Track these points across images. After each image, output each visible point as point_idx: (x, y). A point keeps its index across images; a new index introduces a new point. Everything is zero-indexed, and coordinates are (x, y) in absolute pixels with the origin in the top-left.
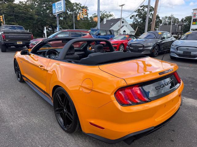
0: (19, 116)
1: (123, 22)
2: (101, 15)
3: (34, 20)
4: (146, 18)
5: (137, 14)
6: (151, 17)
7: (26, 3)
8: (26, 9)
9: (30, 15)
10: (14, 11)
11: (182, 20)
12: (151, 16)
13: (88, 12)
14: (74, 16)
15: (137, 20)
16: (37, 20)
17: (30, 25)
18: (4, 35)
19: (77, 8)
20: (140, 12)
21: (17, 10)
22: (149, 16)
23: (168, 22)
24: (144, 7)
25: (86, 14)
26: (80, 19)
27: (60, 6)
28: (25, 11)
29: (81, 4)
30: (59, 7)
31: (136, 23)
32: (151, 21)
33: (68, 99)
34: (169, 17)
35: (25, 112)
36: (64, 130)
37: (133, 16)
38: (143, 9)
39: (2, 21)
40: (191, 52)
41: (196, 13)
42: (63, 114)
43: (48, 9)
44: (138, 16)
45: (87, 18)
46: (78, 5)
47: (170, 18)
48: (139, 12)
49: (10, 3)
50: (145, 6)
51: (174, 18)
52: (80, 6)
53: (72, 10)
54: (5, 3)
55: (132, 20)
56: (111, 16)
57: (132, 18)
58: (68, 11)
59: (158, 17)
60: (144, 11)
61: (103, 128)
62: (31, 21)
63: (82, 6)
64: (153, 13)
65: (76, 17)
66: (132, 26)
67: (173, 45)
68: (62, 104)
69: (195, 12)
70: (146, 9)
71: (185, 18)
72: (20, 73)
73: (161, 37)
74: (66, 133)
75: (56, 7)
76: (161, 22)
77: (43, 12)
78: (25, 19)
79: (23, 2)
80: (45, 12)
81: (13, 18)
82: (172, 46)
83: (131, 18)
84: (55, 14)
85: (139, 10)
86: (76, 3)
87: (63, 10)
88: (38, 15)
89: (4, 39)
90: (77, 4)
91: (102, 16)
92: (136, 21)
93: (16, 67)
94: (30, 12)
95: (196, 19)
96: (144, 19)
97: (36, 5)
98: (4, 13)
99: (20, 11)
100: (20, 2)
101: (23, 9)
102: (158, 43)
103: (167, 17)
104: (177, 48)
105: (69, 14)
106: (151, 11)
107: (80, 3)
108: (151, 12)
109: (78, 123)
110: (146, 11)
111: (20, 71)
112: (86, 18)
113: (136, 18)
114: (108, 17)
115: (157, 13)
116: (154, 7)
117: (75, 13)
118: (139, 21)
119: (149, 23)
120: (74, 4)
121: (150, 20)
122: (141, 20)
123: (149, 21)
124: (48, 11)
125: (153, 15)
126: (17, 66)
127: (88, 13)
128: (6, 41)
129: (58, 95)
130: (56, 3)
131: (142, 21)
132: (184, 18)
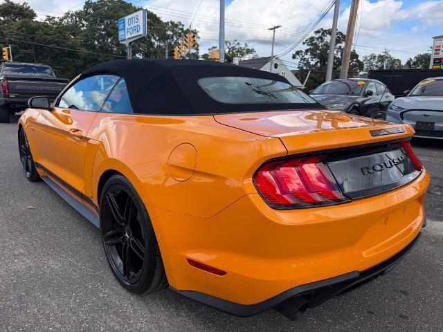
0: (16, 253)
1: (276, 66)
2: (227, 51)
3: (78, 57)
4: (327, 58)
5: (309, 47)
6: (339, 56)
7: (61, 20)
8: (60, 32)
9: (68, 46)
10: (33, 38)
11: (408, 63)
12: (339, 53)
13: (198, 41)
14: (167, 51)
15: (308, 62)
16: (85, 59)
17: (68, 69)
18: (5, 84)
19: (175, 33)
20: (315, 44)
21: (41, 35)
22: (334, 53)
23: (377, 66)
24: (323, 34)
25: (194, 45)
26: (179, 56)
27: (136, 24)
28: (59, 37)
29: (183, 25)
30: (132, 26)
31: (305, 68)
32: (340, 64)
33: (133, 203)
34: (380, 56)
35: (33, 245)
36: (124, 286)
37: (298, 53)
38: (321, 38)
39: (7, 59)
40: (434, 123)
41: (439, 47)
42: (124, 244)
43: (109, 35)
44: (309, 53)
45: (196, 55)
46: (177, 26)
47: (381, 58)
48: (312, 44)
49: (27, 20)
50: (325, 31)
51: (391, 59)
52: (182, 29)
53: (164, 38)
54: (14, 20)
55: (297, 61)
56: (249, 51)
57: (298, 56)
58: (155, 38)
59: (354, 56)
60: (322, 40)
61: (222, 273)
62: (71, 60)
63: (185, 29)
64: (343, 45)
65: (171, 53)
66: (296, 75)
67: (391, 108)
68: (120, 220)
69: (439, 43)
70: (328, 38)
71: (416, 57)
72: (31, 159)
73: (363, 92)
74: (128, 295)
75: (127, 26)
76: (360, 65)
77: (98, 41)
78: (57, 54)
79: (54, 18)
80: (104, 40)
81: (32, 54)
82: (389, 110)
83: (294, 57)
84: (123, 43)
85: (312, 39)
86: (172, 23)
87: (141, 32)
88: (88, 47)
89: (4, 92)
90: (174, 25)
91: (229, 52)
92: (305, 64)
93: (23, 146)
94: (69, 39)
95: (441, 59)
96: (323, 58)
97: (83, 25)
98: (10, 42)
99: (48, 37)
100: (49, 19)
101: (54, 34)
102: (357, 105)
103: (375, 57)
104: (402, 114)
105: (155, 46)
106: (338, 41)
107: (180, 23)
108: (339, 45)
109: (158, 265)
110: (329, 41)
111: (30, 154)
112: (194, 54)
113: (306, 57)
114: (243, 55)
115: (352, 46)
116: (345, 33)
117: (170, 44)
118: (312, 63)
119: (334, 69)
120: (167, 23)
121: (338, 63)
122: (318, 62)
123: (334, 63)
124: (109, 40)
125: (343, 49)
126: (24, 143)
127: (198, 45)
128: (9, 97)
129: (111, 195)
130: (127, 18)
131: (319, 65)
132: (413, 59)
